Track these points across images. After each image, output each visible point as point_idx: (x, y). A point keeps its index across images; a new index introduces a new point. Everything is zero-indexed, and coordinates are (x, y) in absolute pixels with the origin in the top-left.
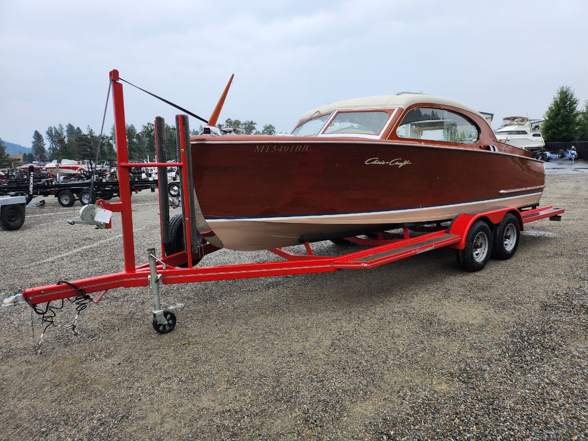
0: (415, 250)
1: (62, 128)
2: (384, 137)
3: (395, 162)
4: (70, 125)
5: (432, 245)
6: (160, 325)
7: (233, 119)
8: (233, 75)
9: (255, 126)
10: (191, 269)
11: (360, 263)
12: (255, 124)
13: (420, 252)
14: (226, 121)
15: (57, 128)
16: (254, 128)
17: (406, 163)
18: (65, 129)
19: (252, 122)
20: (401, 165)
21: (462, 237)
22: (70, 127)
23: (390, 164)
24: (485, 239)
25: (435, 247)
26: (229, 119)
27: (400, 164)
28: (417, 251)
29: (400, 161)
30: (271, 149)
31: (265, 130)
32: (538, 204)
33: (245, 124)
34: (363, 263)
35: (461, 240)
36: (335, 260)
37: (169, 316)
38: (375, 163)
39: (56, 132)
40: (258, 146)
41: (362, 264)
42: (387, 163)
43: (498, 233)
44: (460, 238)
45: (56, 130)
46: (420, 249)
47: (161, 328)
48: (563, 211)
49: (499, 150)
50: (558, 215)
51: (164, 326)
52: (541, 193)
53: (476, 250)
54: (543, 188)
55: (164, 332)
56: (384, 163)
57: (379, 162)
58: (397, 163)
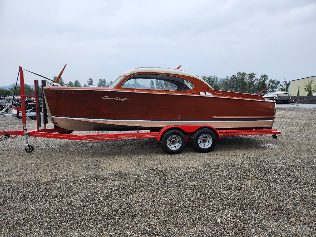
2: (114, 88)
3: (119, 98)
5: (134, 137)
7: (242, 72)
8: (66, 64)
9: (255, 75)
12: (255, 74)
14: (238, 73)
16: (254, 77)
17: (125, 99)
19: (253, 73)
20: (123, 100)
23: (116, 99)
24: (180, 140)
25: (136, 138)
26: (239, 72)
27: (122, 99)
29: (121, 98)
31: (261, 78)
32: (271, 128)
33: (249, 74)
35: (158, 137)
37: (31, 147)
38: (107, 98)
47: (28, 150)
48: (280, 133)
49: (214, 94)
50: (276, 135)
51: (29, 150)
52: (272, 121)
53: (174, 144)
54: (273, 118)
55: (29, 152)
56: (112, 99)
57: (109, 98)
58: (120, 99)
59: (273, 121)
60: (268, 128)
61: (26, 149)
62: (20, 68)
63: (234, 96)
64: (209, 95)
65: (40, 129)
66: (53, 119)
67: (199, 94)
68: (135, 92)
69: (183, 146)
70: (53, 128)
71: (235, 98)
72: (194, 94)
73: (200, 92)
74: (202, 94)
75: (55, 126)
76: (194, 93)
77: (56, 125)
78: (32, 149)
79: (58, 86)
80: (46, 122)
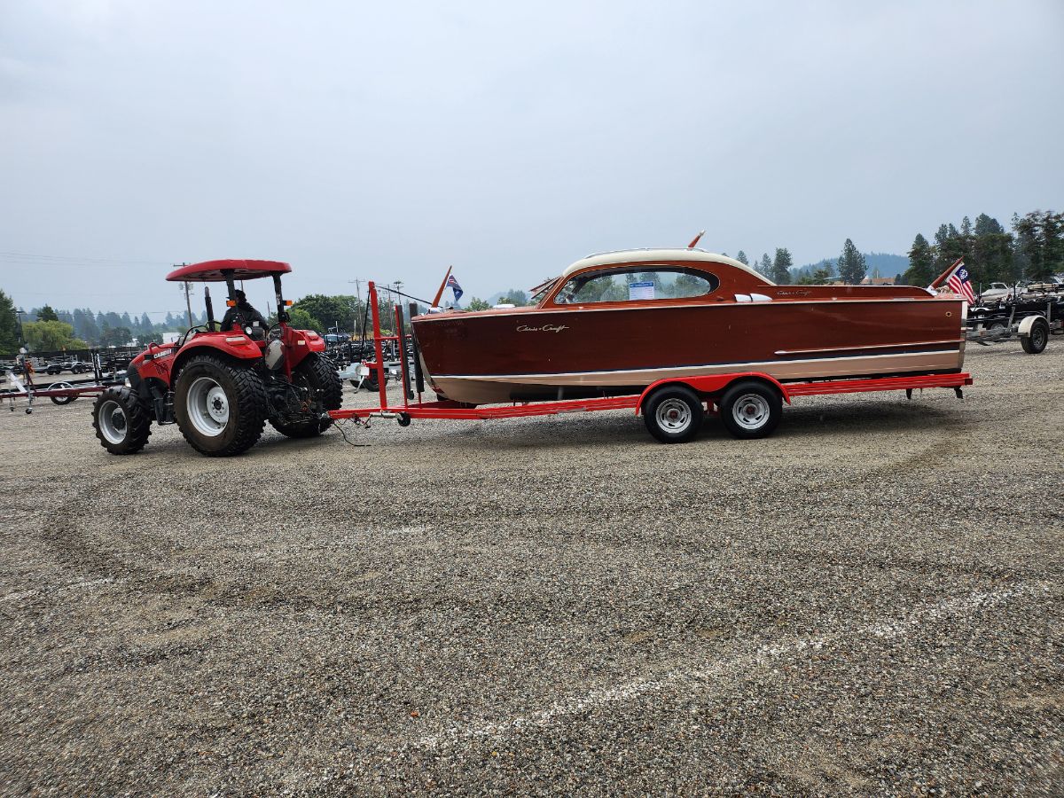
2: (539, 307)
3: (548, 327)
17: (562, 328)
20: (558, 330)
23: (543, 330)
27: (555, 329)
29: (554, 327)
38: (526, 329)
42: (539, 329)
49: (774, 297)
52: (958, 351)
54: (958, 343)
56: (535, 330)
57: (530, 329)
58: (551, 329)
59: (962, 352)
62: (371, 285)
63: (830, 296)
64: (760, 299)
65: (410, 402)
66: (432, 383)
67: (734, 300)
70: (436, 400)
71: (834, 300)
72: (720, 301)
73: (737, 296)
74: (742, 299)
75: (439, 397)
76: (719, 298)
77: (440, 394)
79: (436, 312)
80: (421, 389)
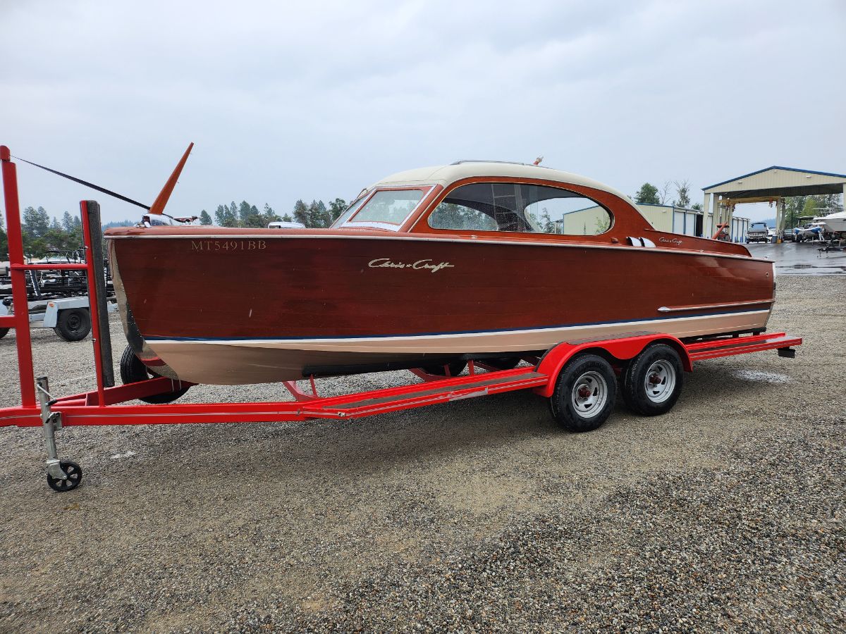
0: (446, 395)
1: (234, 207)
2: (405, 229)
3: (423, 264)
4: (244, 203)
5: (483, 389)
6: (58, 480)
8: (192, 145)
10: (102, 407)
11: (336, 412)
13: (456, 399)
15: (229, 206)
17: (441, 266)
18: (239, 208)
20: (435, 268)
21: (549, 378)
22: (245, 205)
23: (414, 268)
24: (602, 383)
25: (489, 392)
27: (432, 267)
28: (449, 396)
29: (430, 264)
30: (213, 246)
32: (764, 330)
34: (340, 411)
35: (548, 382)
36: (304, 405)
37: (71, 469)
38: (386, 265)
39: (228, 213)
40: (201, 243)
41: (339, 413)
42: (408, 266)
43: (633, 373)
44: (546, 380)
45: (226, 208)
46: (457, 393)
47: (59, 484)
48: (799, 342)
49: (658, 244)
50: (791, 347)
51: (64, 482)
52: (768, 311)
53: (586, 399)
54: (770, 303)
55: (63, 489)
56: (402, 266)
57: (392, 265)
58: (427, 266)
59: (770, 313)
60: (756, 332)
61: (52, 481)
64: (650, 245)
67: (630, 243)
68: (474, 239)
69: (611, 402)
71: (703, 253)
72: (614, 242)
73: (631, 238)
76: (617, 240)
78: (75, 476)
